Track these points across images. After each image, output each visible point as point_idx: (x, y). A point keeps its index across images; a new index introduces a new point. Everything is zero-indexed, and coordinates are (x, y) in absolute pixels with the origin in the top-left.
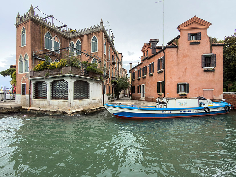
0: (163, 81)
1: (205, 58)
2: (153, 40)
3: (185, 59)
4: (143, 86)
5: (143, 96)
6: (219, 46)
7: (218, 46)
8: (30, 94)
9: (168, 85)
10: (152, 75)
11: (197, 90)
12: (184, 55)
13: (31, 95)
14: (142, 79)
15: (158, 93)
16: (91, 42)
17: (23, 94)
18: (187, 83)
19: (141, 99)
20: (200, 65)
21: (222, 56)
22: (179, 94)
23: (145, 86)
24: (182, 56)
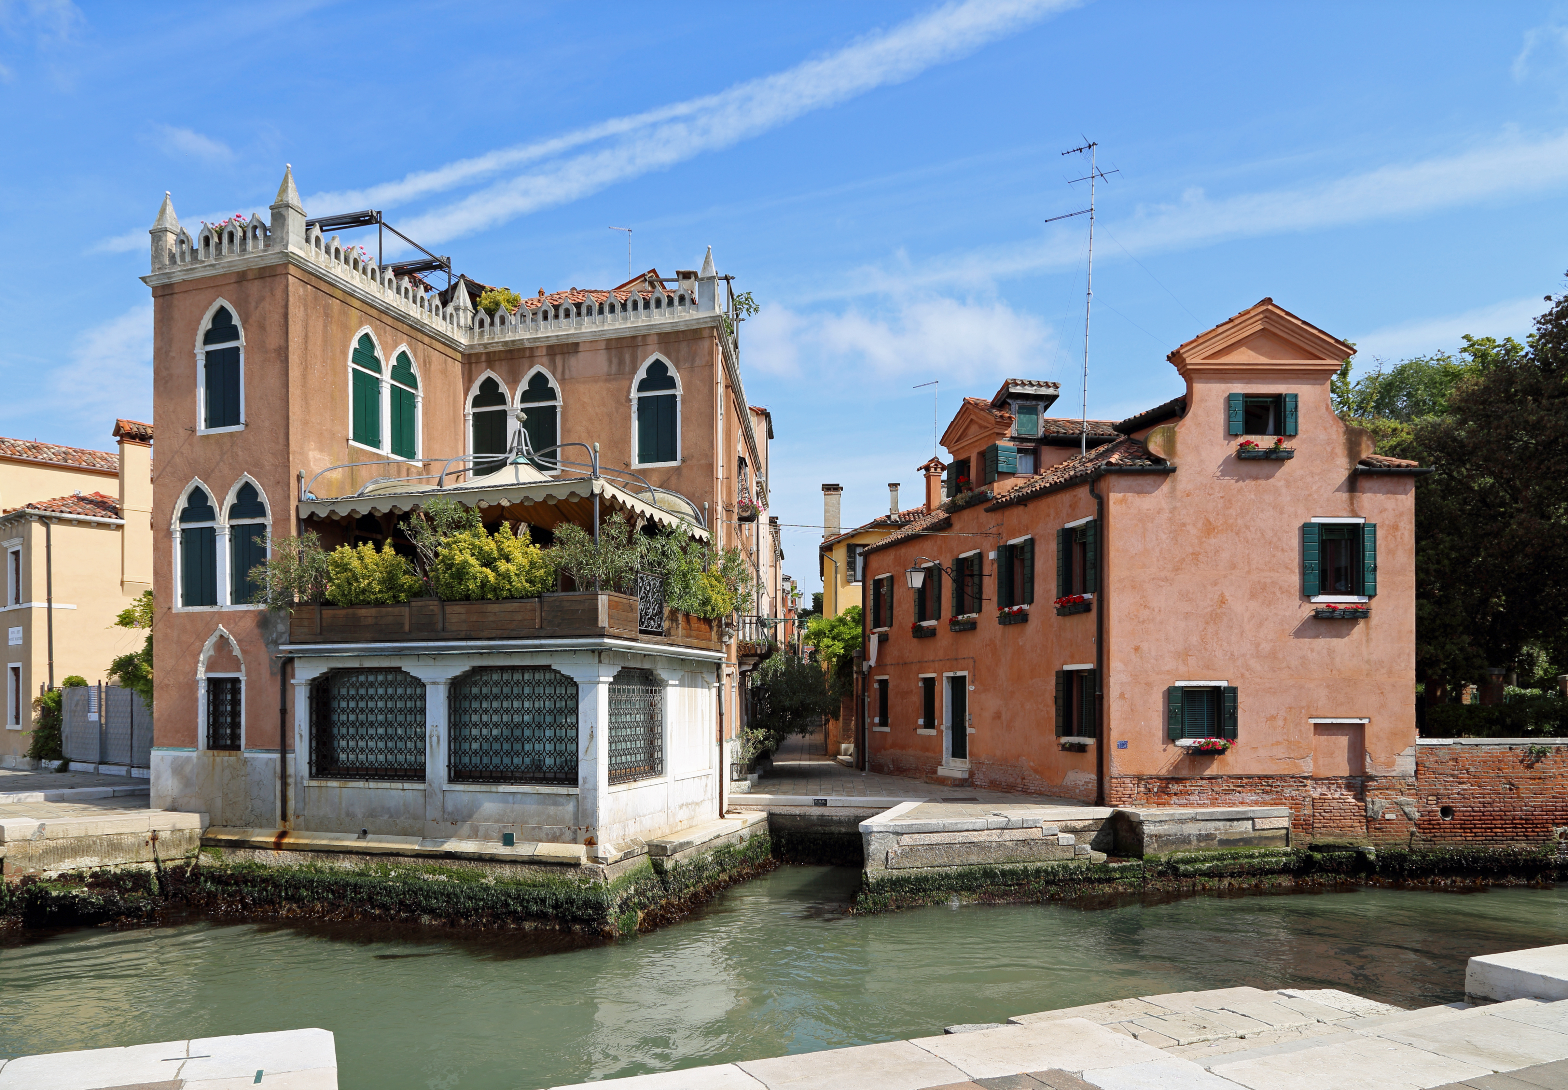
0: (1089, 666)
1: (1323, 544)
2: (1018, 390)
3: (1213, 541)
4: (958, 684)
5: (959, 751)
6: (1396, 479)
7: (1386, 479)
8: (284, 749)
9: (1122, 696)
10: (1023, 618)
11: (1280, 723)
12: (1210, 523)
13: (290, 756)
14: (945, 638)
15: (1058, 736)
16: (634, 395)
17: (209, 748)
18: (1224, 684)
19: (941, 771)
20: (1294, 579)
21: (1406, 533)
22: (1182, 747)
23: (970, 688)
24: (1200, 525)
